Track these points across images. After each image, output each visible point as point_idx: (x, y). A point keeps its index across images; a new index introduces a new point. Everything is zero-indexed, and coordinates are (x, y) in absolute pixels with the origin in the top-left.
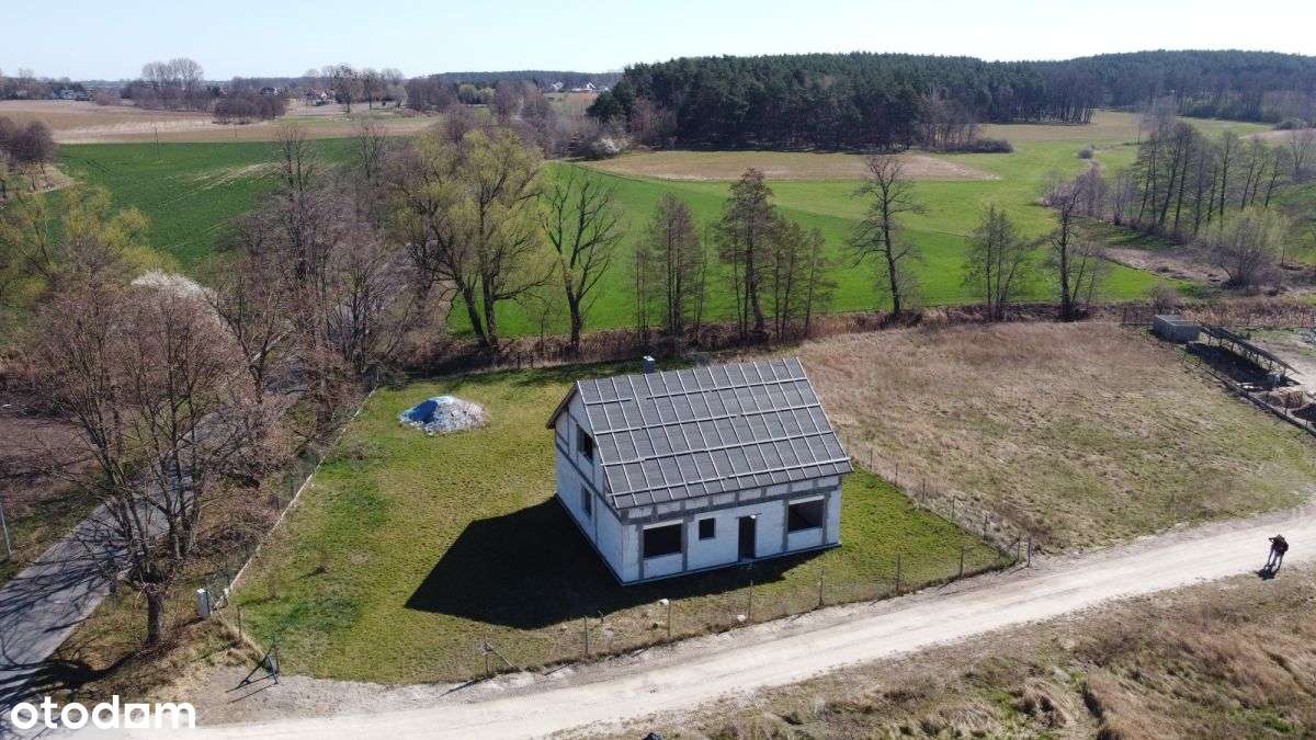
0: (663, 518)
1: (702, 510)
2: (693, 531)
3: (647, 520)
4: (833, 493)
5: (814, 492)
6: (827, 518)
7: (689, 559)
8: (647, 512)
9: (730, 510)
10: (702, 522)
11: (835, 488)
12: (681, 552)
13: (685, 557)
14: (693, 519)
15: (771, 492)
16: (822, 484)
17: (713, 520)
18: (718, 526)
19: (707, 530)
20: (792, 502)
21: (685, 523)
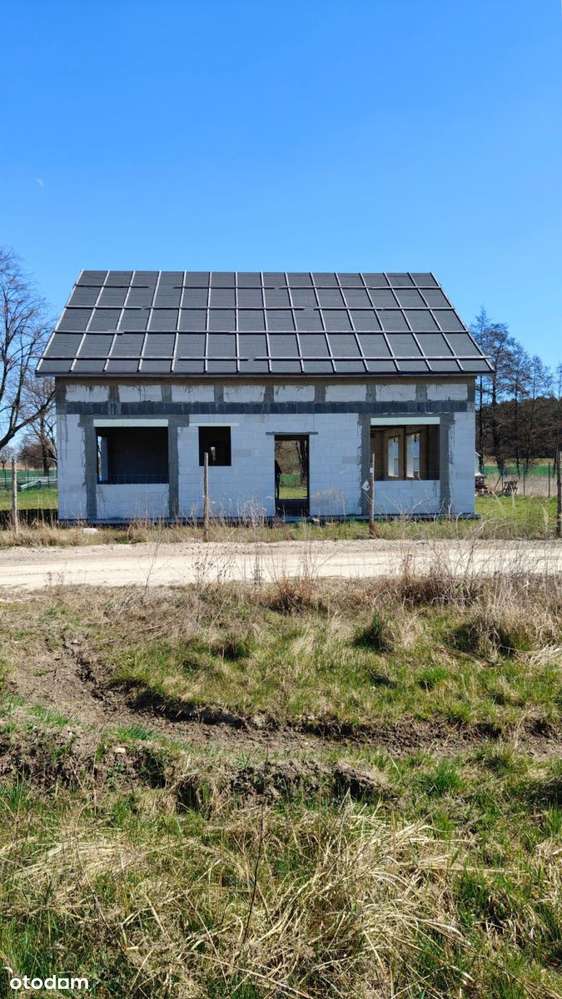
0: (128, 410)
1: (203, 408)
2: (186, 445)
3: (99, 409)
4: (457, 416)
5: (419, 408)
6: (448, 460)
7: (182, 496)
8: (100, 395)
9: (257, 417)
10: (202, 430)
11: (462, 407)
12: (165, 480)
13: (174, 493)
14: (186, 423)
15: (335, 393)
16: (437, 393)
17: (227, 430)
18: (237, 443)
19: (217, 446)
20: (376, 421)
21: (173, 425)
